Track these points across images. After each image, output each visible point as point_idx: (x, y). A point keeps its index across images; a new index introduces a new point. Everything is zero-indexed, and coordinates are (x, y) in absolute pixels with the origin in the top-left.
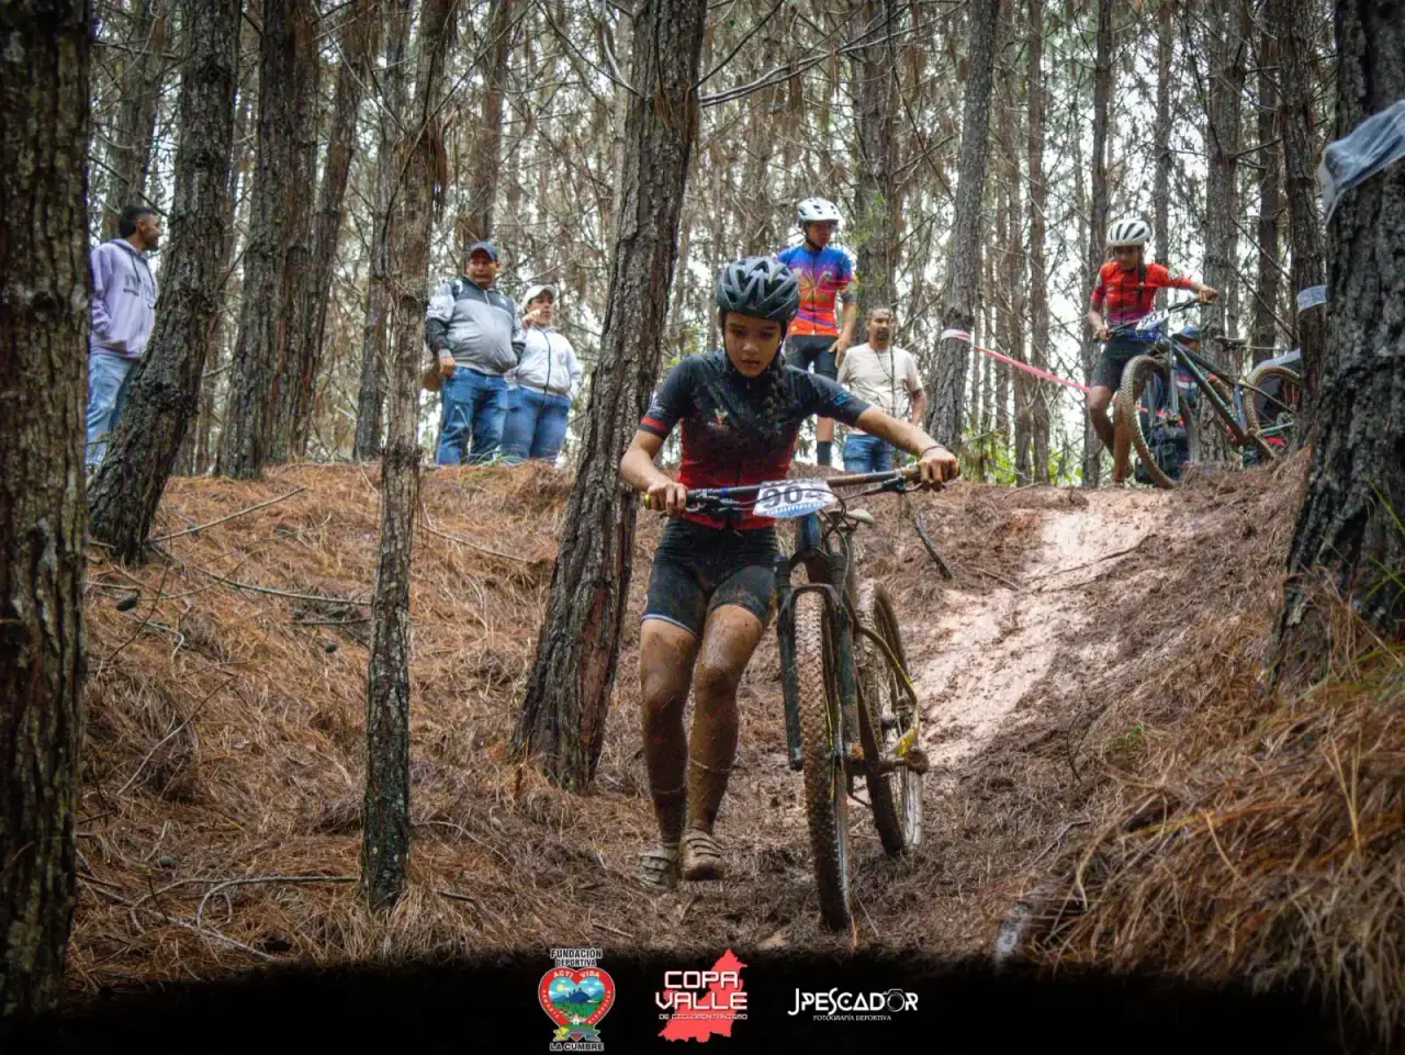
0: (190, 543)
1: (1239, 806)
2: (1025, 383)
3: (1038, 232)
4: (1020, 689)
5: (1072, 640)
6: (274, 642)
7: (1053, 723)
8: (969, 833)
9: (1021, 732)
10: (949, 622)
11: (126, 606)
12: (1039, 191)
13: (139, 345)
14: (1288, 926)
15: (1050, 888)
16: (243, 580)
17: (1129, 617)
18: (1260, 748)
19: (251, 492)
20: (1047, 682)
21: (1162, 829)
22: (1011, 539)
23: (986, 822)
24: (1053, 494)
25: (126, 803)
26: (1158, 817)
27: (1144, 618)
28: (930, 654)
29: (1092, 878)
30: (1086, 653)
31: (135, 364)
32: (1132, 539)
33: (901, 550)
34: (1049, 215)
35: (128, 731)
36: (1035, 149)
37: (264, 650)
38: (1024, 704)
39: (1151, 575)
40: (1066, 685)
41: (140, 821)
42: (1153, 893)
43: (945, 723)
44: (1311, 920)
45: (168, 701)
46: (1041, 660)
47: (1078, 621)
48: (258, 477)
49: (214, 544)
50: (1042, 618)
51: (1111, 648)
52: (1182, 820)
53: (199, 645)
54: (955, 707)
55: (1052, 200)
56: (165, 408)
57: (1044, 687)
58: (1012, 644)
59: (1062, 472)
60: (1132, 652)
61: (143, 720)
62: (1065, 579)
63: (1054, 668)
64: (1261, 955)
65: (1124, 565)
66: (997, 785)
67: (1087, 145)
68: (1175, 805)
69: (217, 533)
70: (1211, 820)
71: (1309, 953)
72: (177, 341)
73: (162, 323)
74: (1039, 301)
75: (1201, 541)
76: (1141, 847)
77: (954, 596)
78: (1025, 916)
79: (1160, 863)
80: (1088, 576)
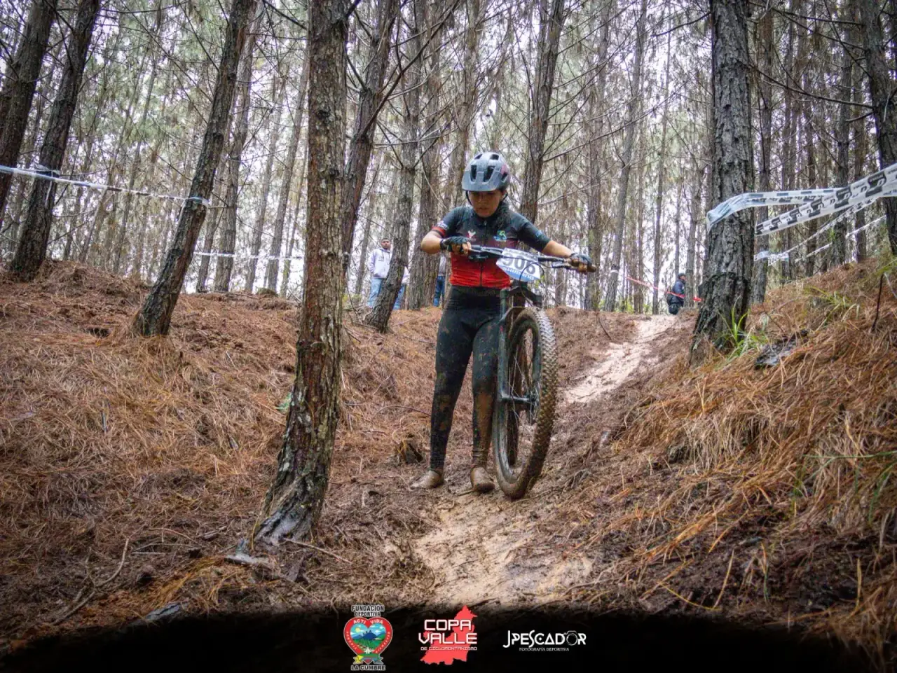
0: (399, 328)
1: (673, 400)
2: (637, 286)
3: (641, 243)
4: (629, 371)
5: (645, 357)
6: (420, 354)
7: (638, 380)
8: (611, 410)
9: (629, 382)
10: (609, 352)
11: (379, 344)
12: (642, 232)
13: (384, 274)
14: (681, 434)
15: (617, 423)
16: (414, 338)
17: (662, 351)
18: (682, 384)
19: (417, 314)
20: (638, 369)
21: (651, 406)
22: (629, 329)
23: (616, 407)
24: (643, 316)
25: (375, 397)
26: (649, 403)
27: (666, 351)
28: (604, 360)
29: (629, 420)
30: (649, 361)
31: (383, 280)
32: (663, 329)
33: (597, 331)
34: (645, 240)
35: (377, 378)
36: (640, 220)
37: (417, 357)
38: (630, 375)
39: (669, 339)
40: (643, 370)
41: (378, 401)
42: (647, 424)
43: (608, 380)
44: (688, 432)
45: (388, 370)
46: (636, 362)
47: (647, 352)
48: (419, 310)
49: (405, 328)
50: (637, 351)
51: (656, 359)
52: (656, 405)
53: (399, 355)
54: (610, 375)
55: (645, 235)
56: (392, 291)
57: (637, 370)
58: (628, 358)
59: (647, 311)
60: (661, 361)
61: (380, 375)
62: (644, 340)
63: (640, 364)
64: (674, 442)
65: (661, 336)
66: (621, 397)
67: (656, 219)
68: (654, 400)
69: (407, 325)
70: (664, 404)
71: (687, 442)
72: (396, 272)
73: (391, 268)
74: (641, 264)
75: (683, 329)
76: (644, 412)
77: (612, 344)
78: (609, 430)
79: (649, 417)
80: (650, 339)
